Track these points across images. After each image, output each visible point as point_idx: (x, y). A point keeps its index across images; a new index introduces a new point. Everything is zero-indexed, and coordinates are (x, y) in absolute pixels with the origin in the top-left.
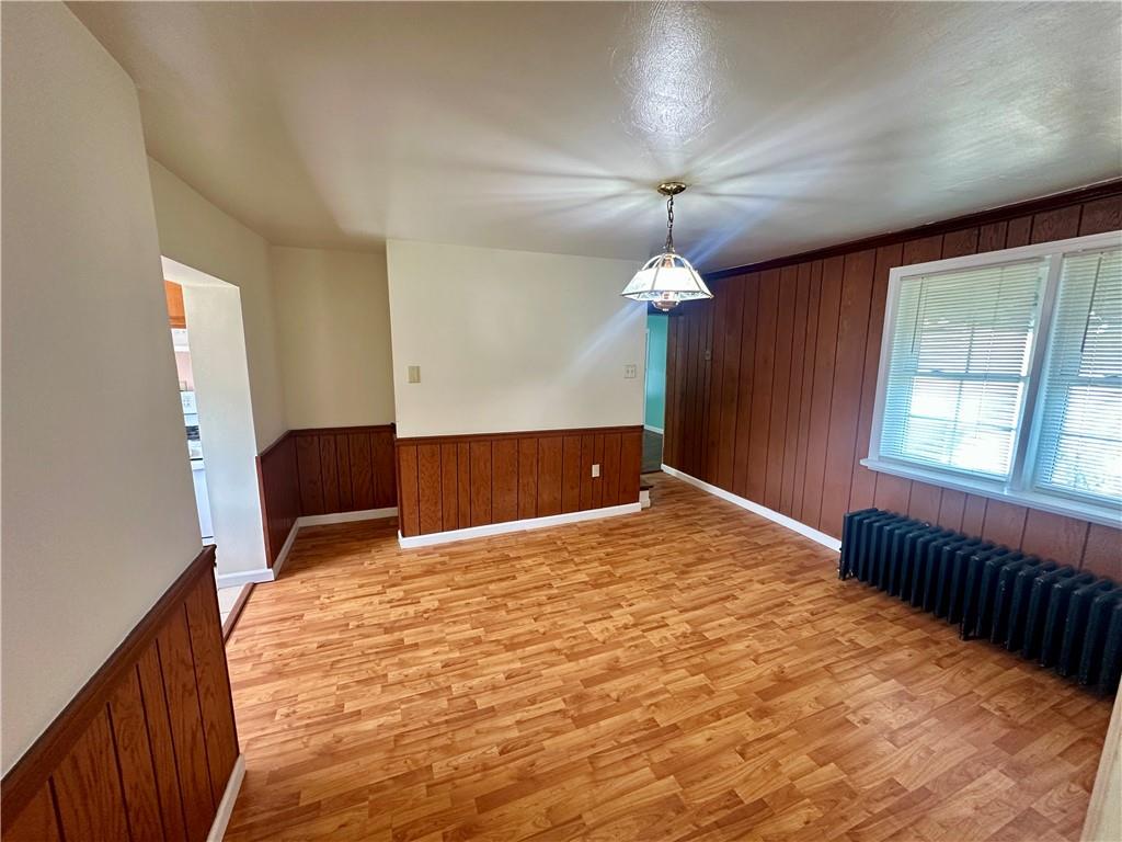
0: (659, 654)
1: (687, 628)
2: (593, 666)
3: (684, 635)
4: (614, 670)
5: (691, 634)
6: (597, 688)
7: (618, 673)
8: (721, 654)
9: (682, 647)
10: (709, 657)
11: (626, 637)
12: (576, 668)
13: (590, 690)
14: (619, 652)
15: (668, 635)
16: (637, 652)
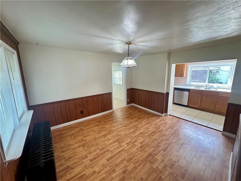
0: (127, 136)
1: (122, 144)
2: (137, 132)
3: (122, 142)
4: (134, 132)
5: (121, 143)
6: (135, 129)
7: (133, 132)
8: (115, 139)
9: (123, 139)
10: (117, 138)
11: (134, 139)
12: (140, 131)
13: (136, 129)
14: (134, 135)
15: (126, 141)
16: (131, 136)
